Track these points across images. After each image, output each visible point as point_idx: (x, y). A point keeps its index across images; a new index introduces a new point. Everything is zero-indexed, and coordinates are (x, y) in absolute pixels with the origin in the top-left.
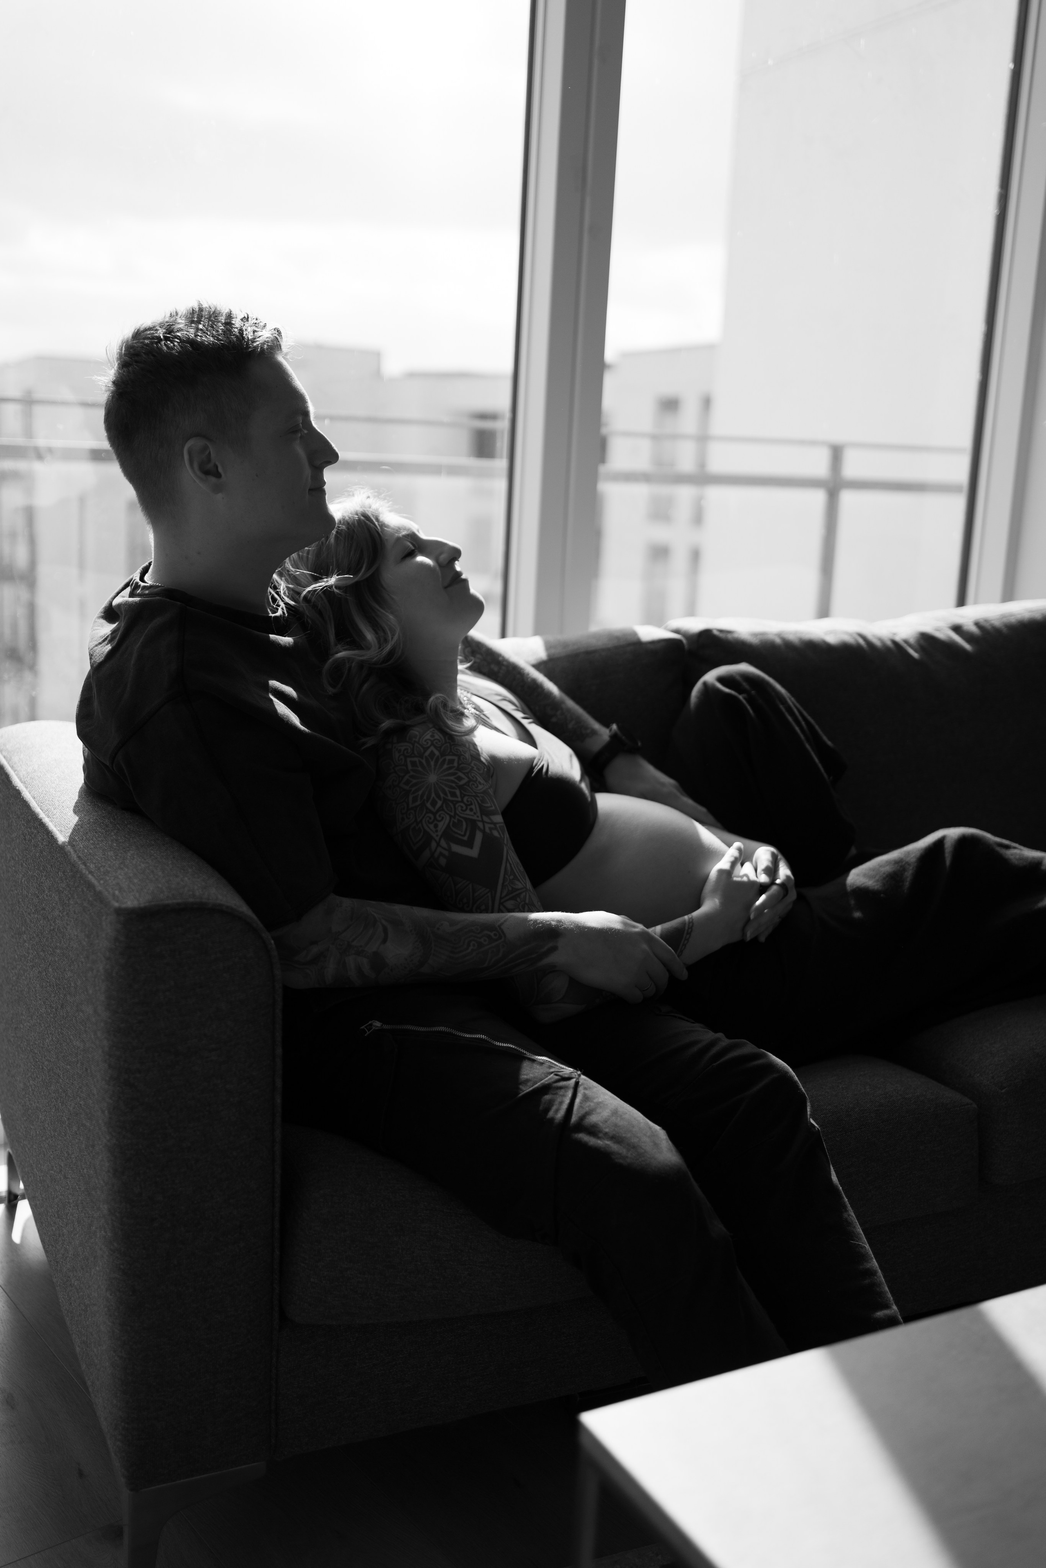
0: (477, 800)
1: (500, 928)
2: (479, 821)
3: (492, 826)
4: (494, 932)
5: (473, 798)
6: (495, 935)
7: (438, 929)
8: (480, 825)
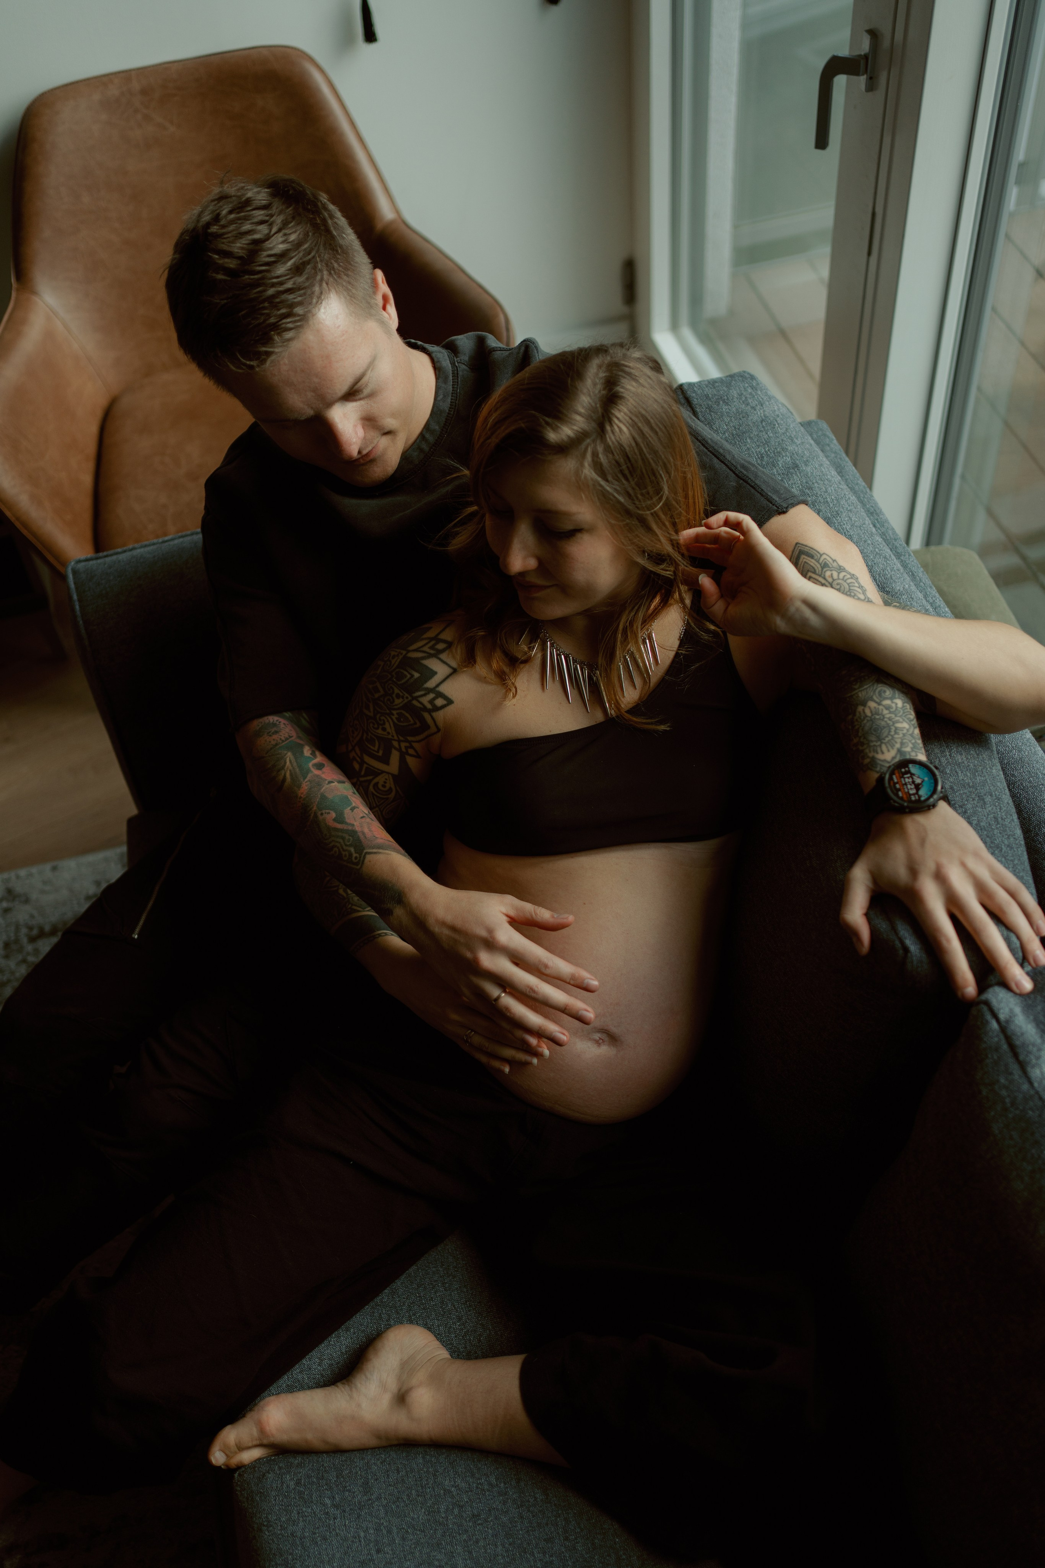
0: (392, 719)
1: (365, 856)
2: (395, 740)
3: (407, 744)
4: (357, 855)
5: (387, 717)
6: (356, 858)
7: (322, 814)
8: (395, 744)
